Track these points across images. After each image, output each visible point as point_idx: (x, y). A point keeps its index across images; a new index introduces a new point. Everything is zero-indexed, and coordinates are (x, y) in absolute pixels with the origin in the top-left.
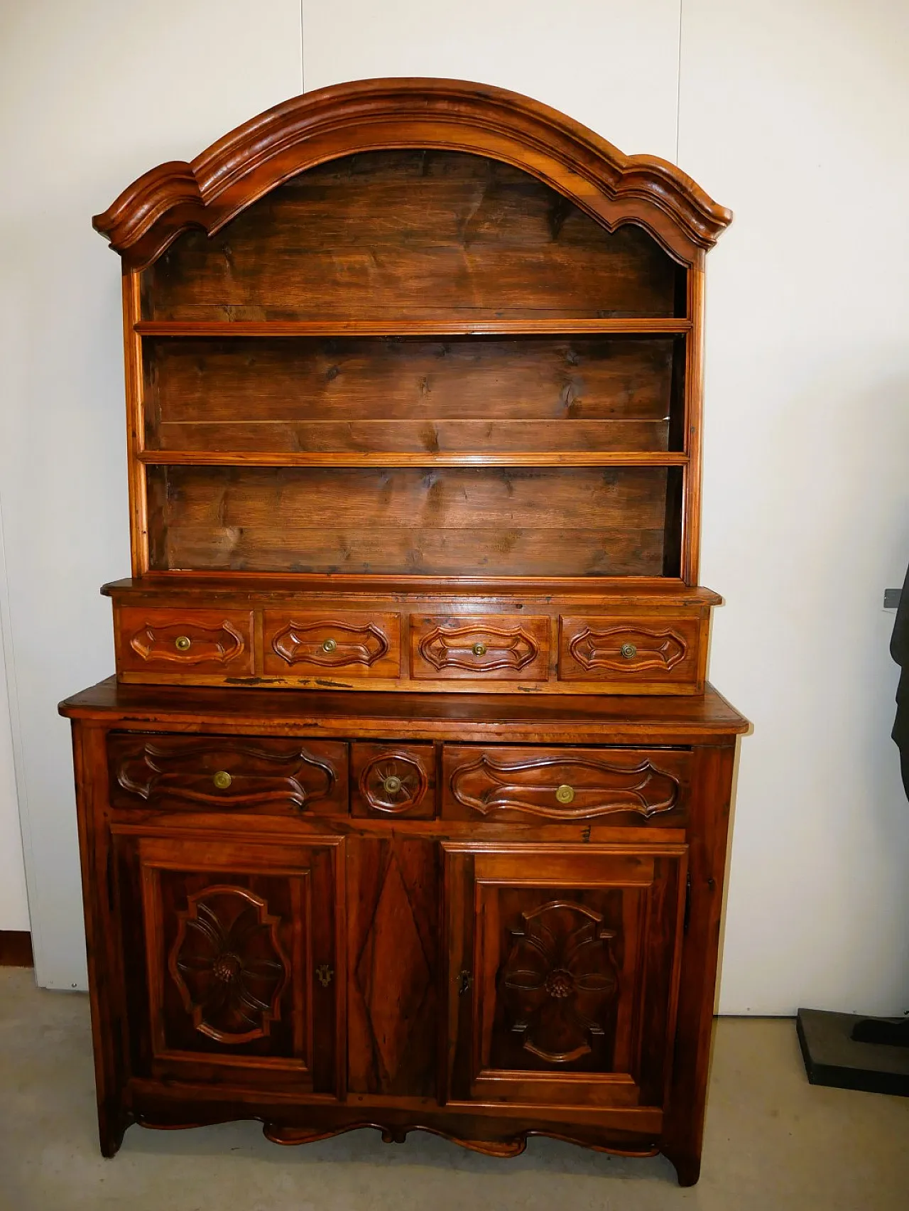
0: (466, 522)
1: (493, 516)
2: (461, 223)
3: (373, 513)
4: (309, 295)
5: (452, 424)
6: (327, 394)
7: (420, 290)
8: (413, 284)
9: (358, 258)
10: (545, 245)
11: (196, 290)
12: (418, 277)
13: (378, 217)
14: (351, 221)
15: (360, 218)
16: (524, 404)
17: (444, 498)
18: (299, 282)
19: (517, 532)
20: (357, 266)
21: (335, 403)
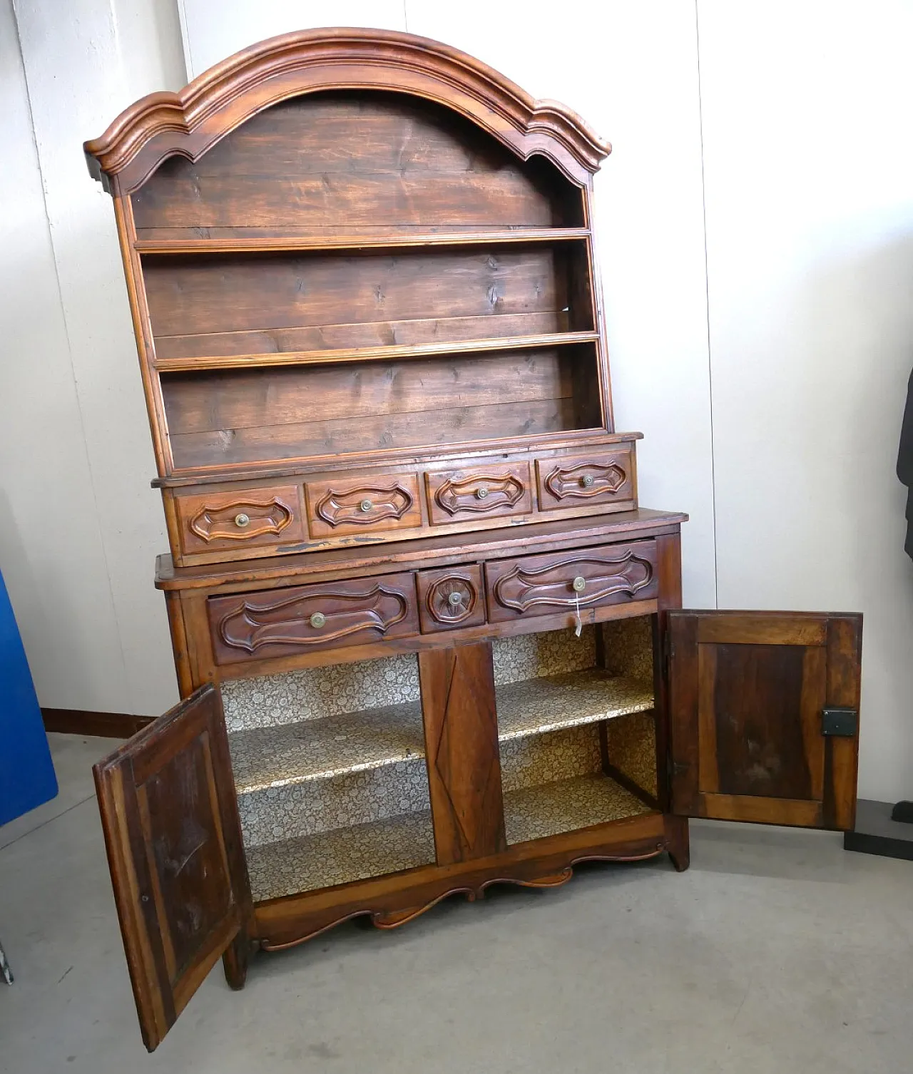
0: (424, 405)
1: (445, 399)
2: (396, 153)
3: (348, 405)
4: (273, 217)
5: (405, 324)
6: (298, 304)
7: (368, 211)
8: (362, 206)
9: (314, 184)
10: (465, 172)
11: (169, 213)
12: (366, 200)
13: (327, 148)
14: (303, 151)
15: (311, 148)
16: (460, 304)
17: (405, 387)
18: (263, 206)
19: (465, 409)
20: (313, 191)
21: (306, 311)
